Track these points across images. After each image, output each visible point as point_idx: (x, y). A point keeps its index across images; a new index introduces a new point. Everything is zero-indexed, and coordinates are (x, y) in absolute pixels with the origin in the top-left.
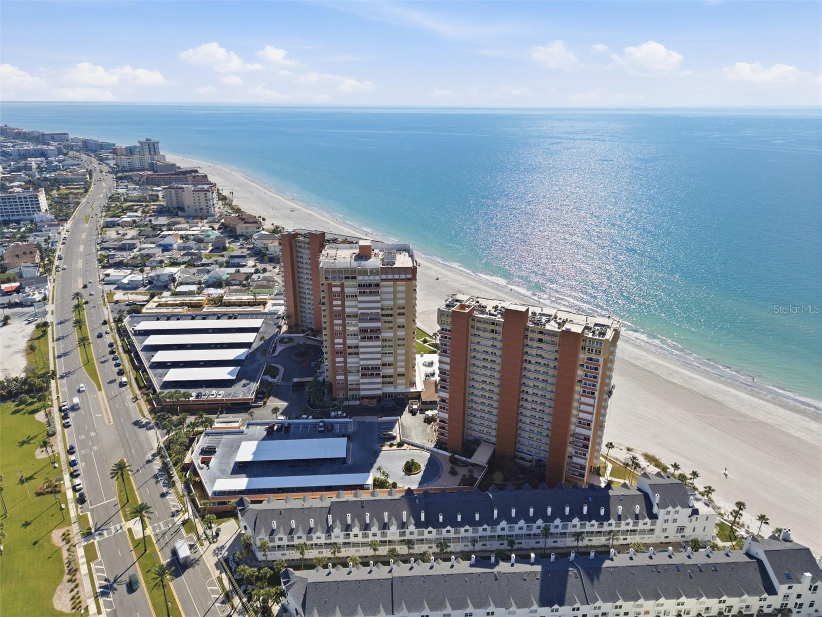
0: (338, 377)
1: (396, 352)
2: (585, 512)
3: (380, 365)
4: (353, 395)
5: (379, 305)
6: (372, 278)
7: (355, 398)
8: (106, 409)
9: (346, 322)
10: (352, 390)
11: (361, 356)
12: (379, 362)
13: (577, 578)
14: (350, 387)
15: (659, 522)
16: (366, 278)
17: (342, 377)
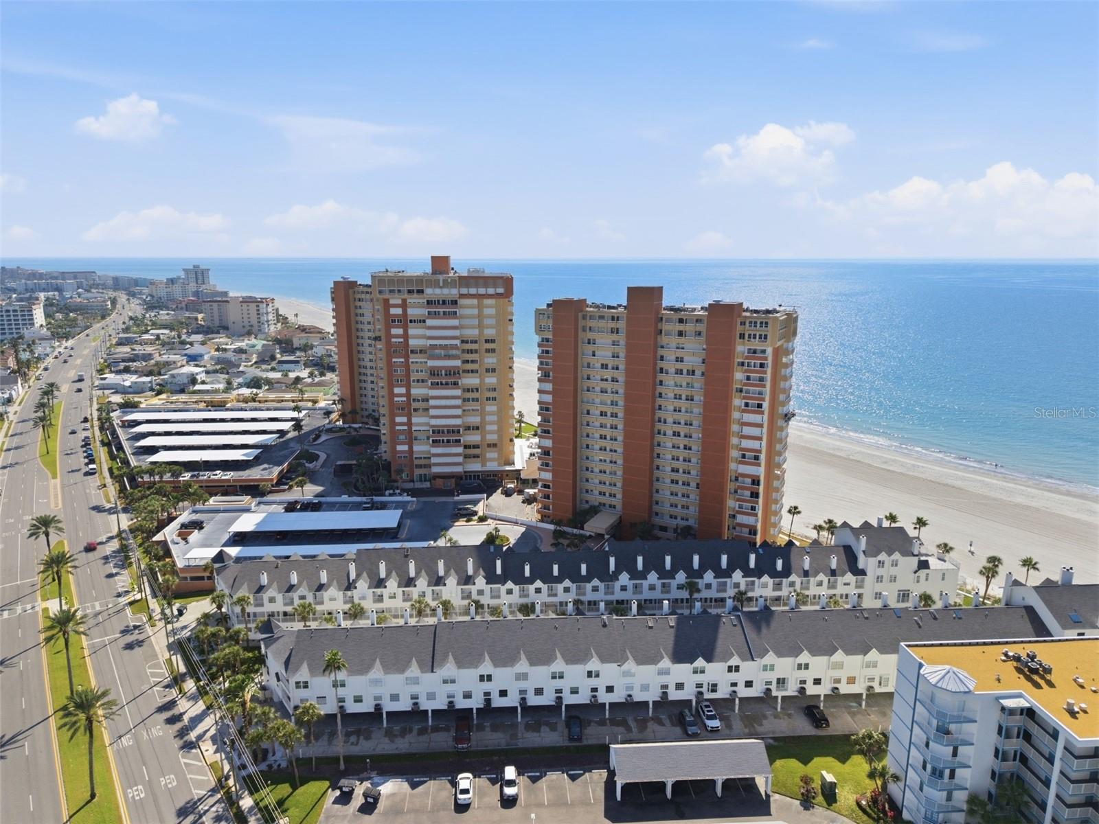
0: (399, 448)
1: (483, 409)
2: (752, 564)
3: (459, 426)
4: (421, 475)
5: (456, 333)
6: (446, 291)
7: (423, 478)
8: (56, 496)
9: (411, 360)
10: (420, 466)
11: (432, 412)
12: (458, 422)
13: (735, 625)
14: (416, 462)
15: (869, 579)
16: (438, 291)
17: (405, 448)
